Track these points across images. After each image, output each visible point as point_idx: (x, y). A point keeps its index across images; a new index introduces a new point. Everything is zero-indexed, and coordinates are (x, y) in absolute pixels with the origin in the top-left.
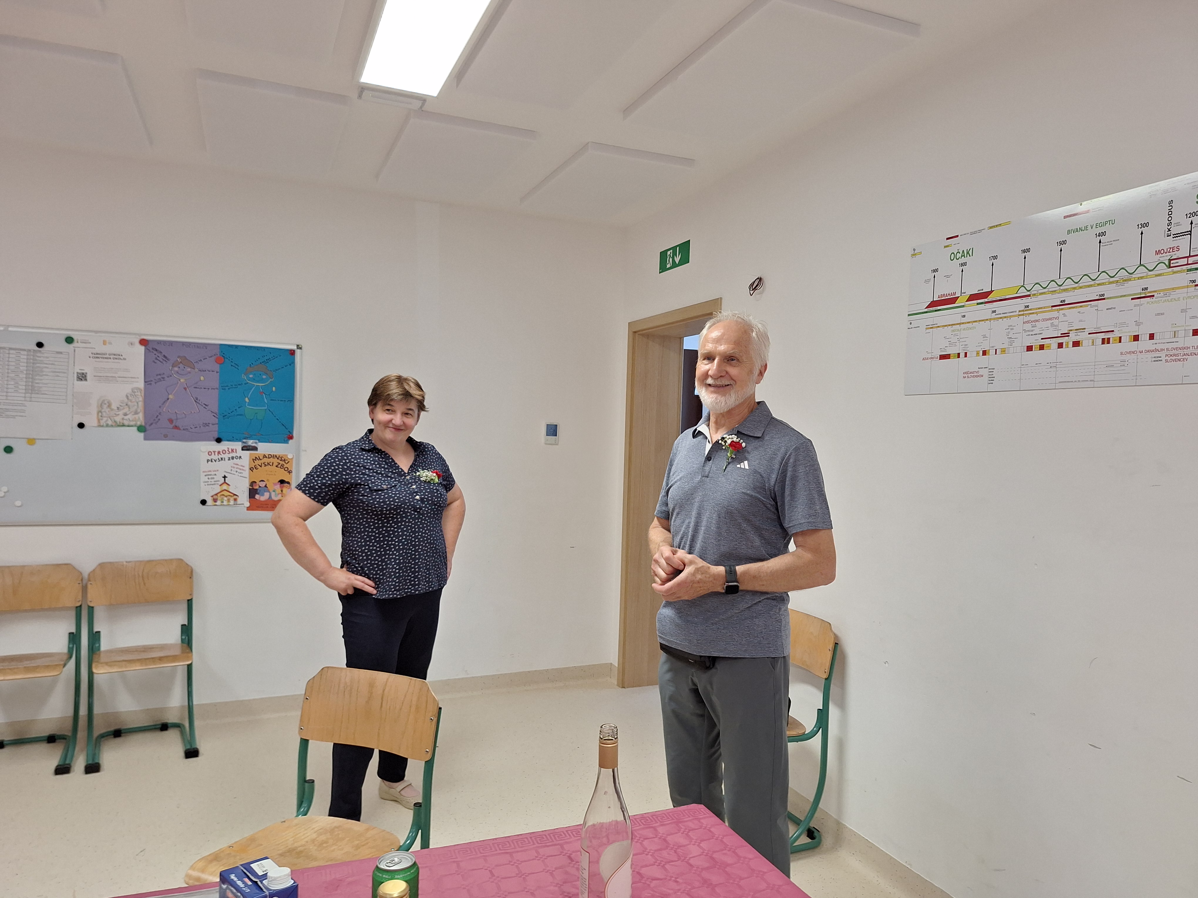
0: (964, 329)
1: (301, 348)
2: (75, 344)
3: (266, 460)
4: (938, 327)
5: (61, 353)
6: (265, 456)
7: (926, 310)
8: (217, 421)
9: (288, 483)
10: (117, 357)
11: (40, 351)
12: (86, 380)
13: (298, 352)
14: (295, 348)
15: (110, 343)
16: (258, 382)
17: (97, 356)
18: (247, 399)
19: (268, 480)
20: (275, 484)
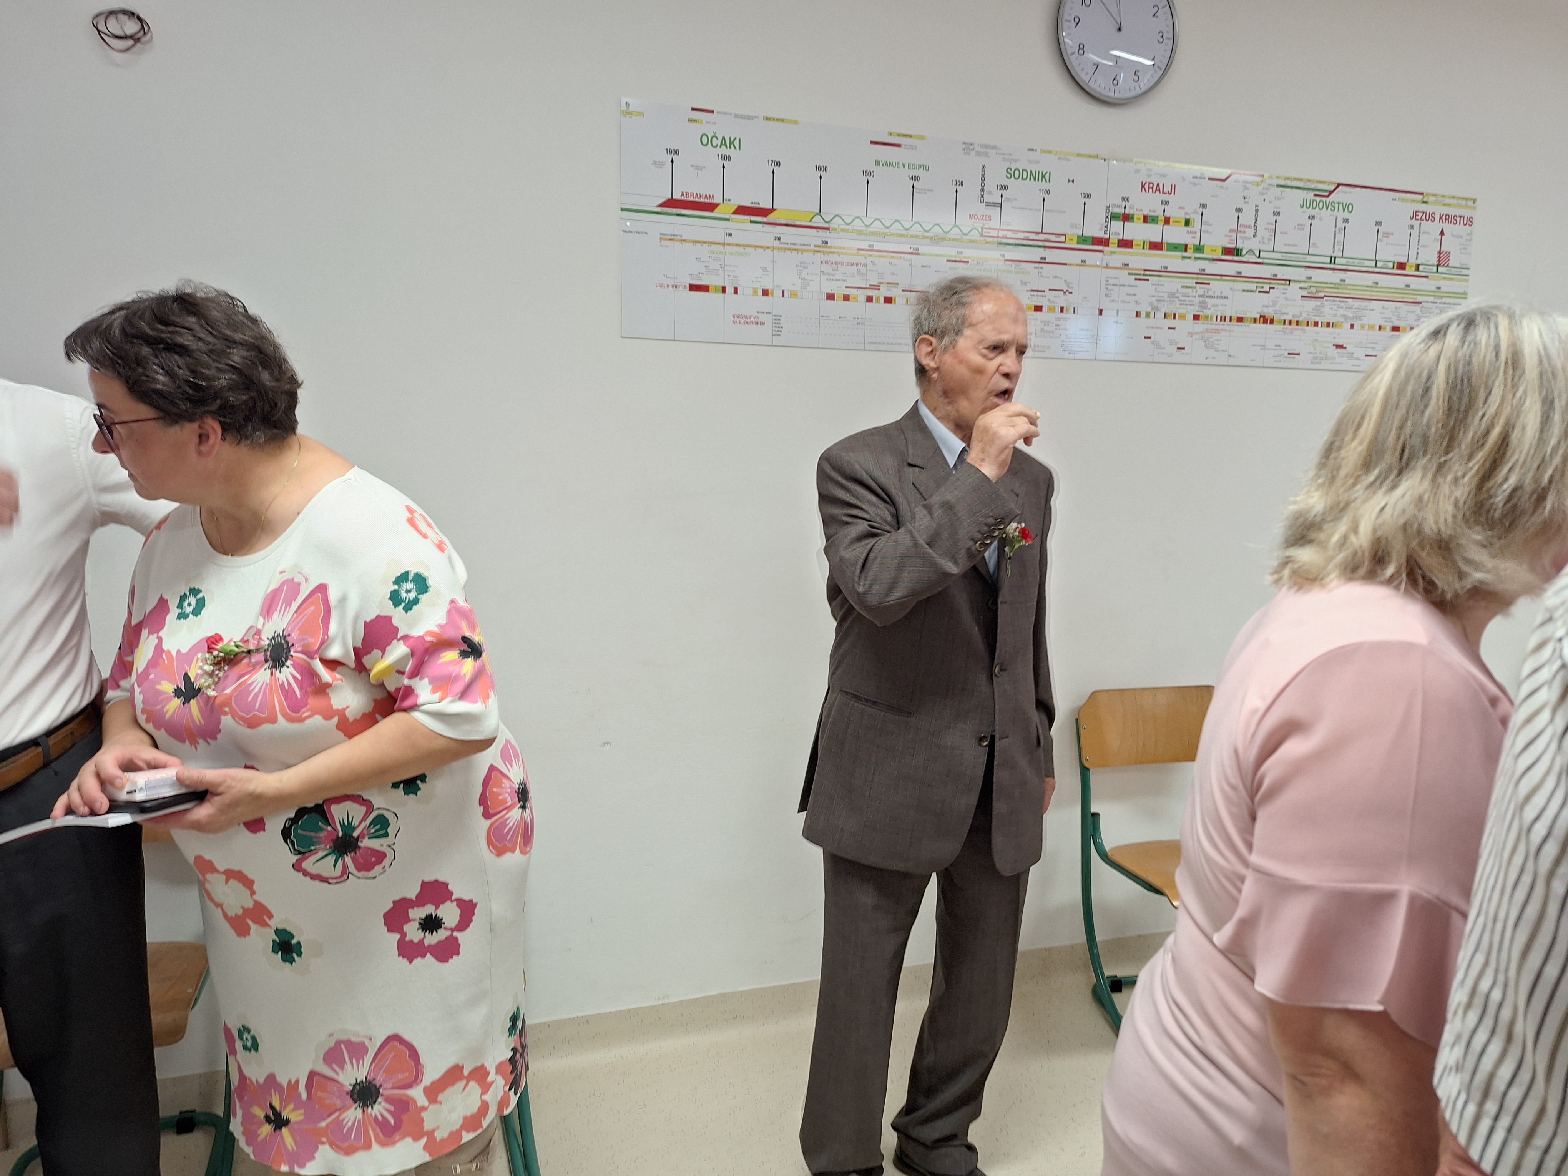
0: (730, 254)
4: (685, 241)
7: (659, 209)
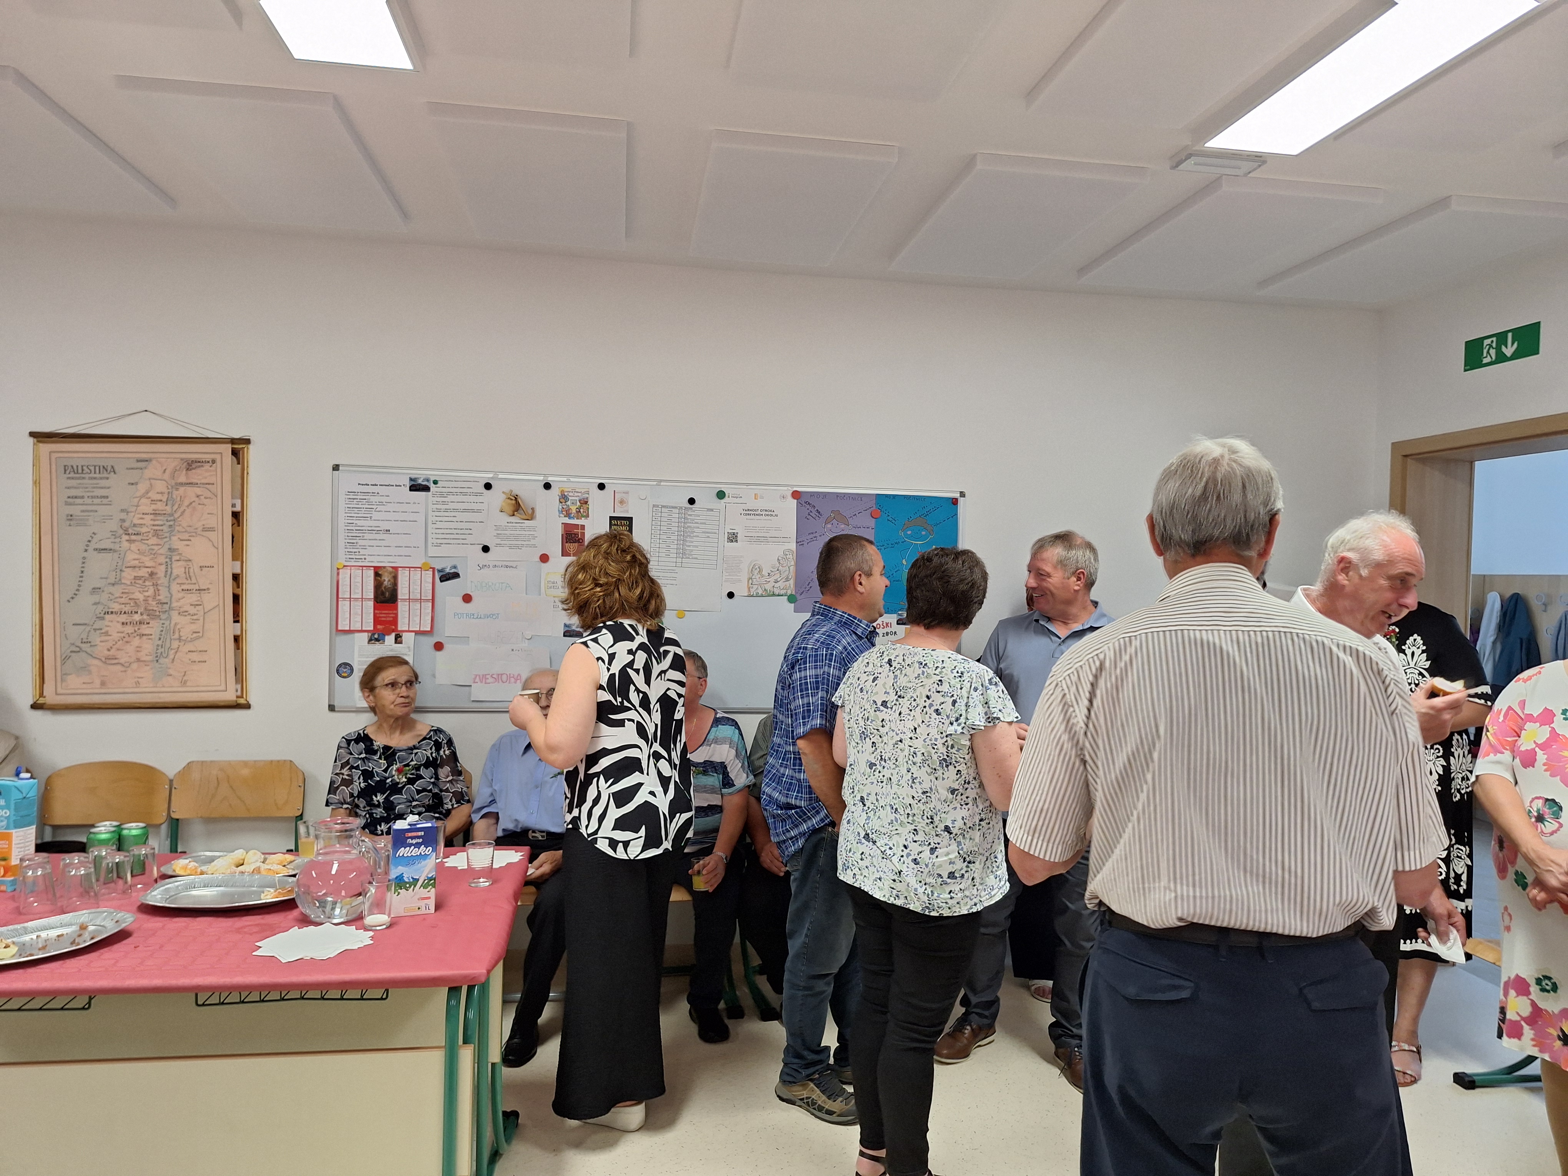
1: (964, 497)
2: (726, 500)
5: (712, 510)
10: (770, 513)
11: (692, 509)
12: (737, 541)
13: (961, 501)
14: (957, 495)
15: (762, 497)
16: (917, 540)
17: (748, 512)
18: (905, 562)
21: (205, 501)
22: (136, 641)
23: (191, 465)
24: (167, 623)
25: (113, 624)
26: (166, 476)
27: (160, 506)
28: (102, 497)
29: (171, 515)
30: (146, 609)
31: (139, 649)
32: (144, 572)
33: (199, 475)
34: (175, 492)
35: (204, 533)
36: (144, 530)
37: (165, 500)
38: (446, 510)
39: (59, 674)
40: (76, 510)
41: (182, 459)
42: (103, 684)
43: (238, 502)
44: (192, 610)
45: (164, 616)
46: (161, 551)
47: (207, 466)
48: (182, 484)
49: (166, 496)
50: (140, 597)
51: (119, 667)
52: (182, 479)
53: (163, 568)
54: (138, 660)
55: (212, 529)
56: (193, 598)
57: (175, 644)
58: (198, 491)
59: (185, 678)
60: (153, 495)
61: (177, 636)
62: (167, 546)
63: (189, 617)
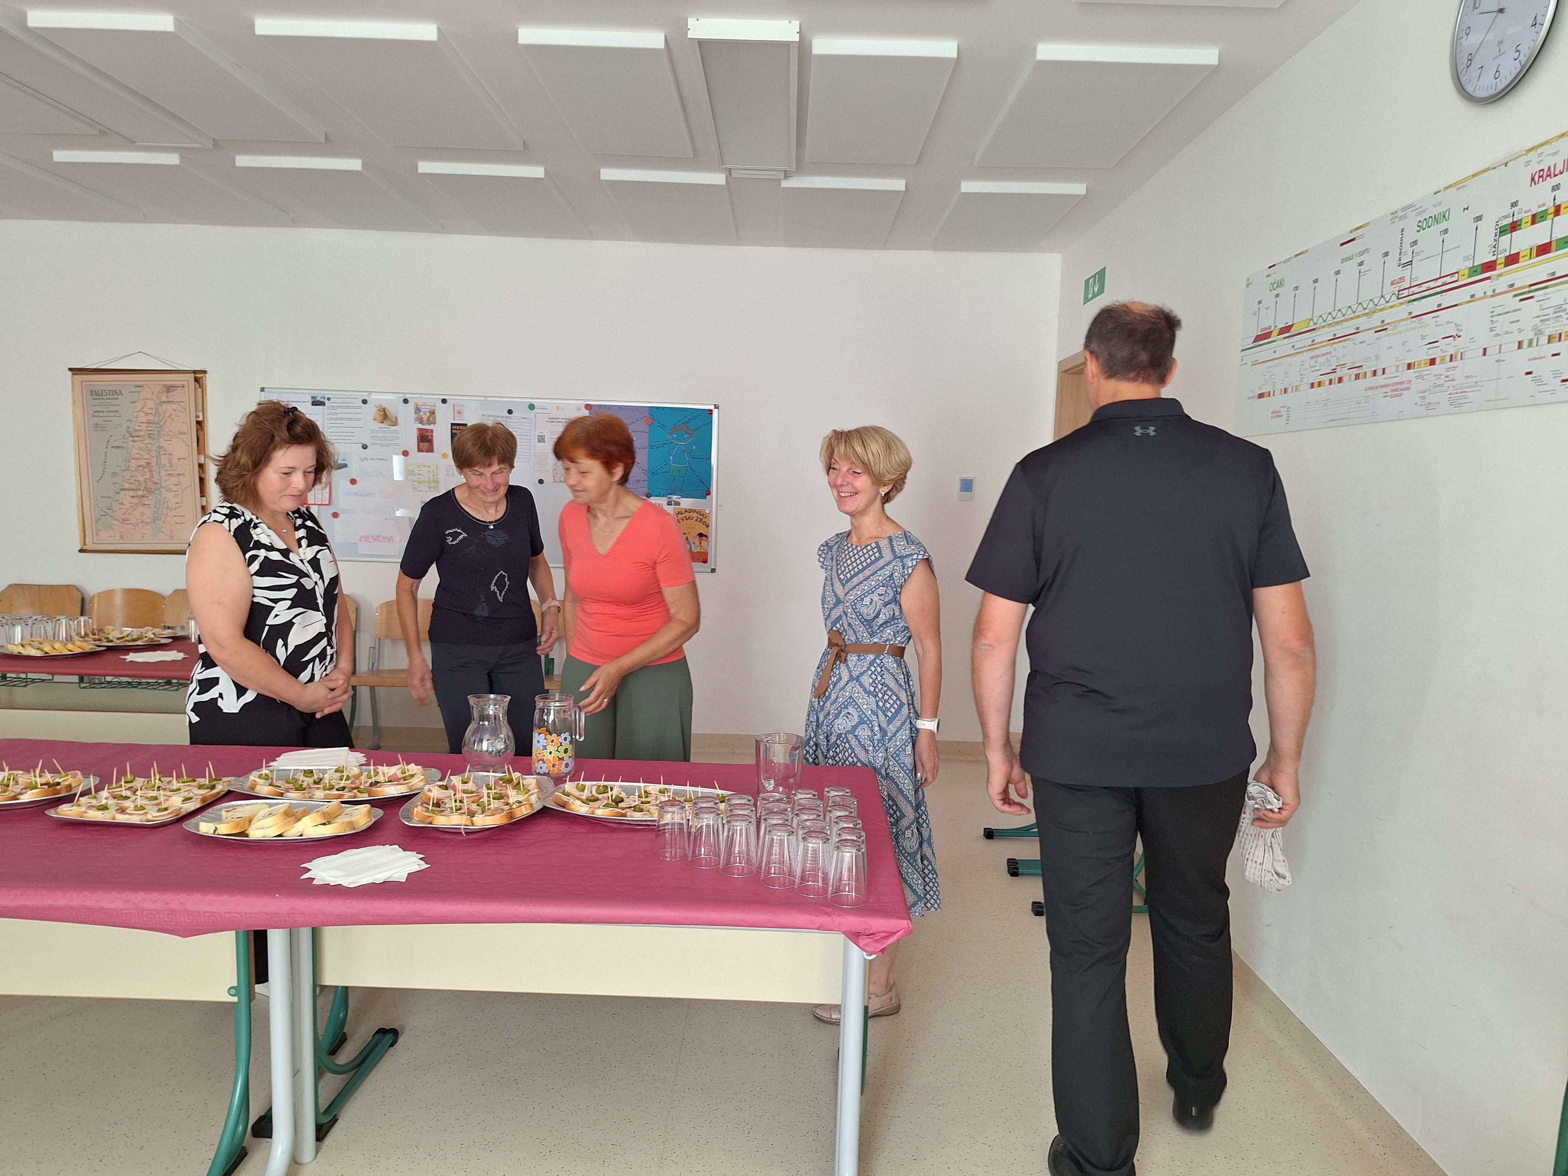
1: (718, 408)
2: (536, 410)
3: (687, 514)
5: (525, 418)
6: (686, 511)
8: (645, 477)
9: (706, 536)
11: (510, 417)
12: (544, 442)
13: (715, 412)
14: (712, 407)
15: (562, 409)
16: (680, 441)
17: (552, 420)
18: (671, 458)
19: (689, 533)
20: (694, 537)
21: (179, 414)
22: (141, 509)
23: (169, 389)
24: (159, 497)
25: (126, 498)
26: (154, 397)
27: (151, 417)
28: (115, 411)
29: (158, 423)
30: (145, 487)
31: (142, 514)
32: (143, 462)
33: (176, 395)
34: (160, 408)
35: (180, 436)
36: (142, 433)
37: (153, 413)
38: (337, 419)
39: (94, 531)
40: (99, 420)
41: (163, 385)
42: (122, 537)
43: (201, 414)
44: (174, 488)
45: (157, 492)
46: (154, 448)
47: (179, 390)
48: (164, 402)
49: (154, 410)
50: (141, 478)
51: (130, 526)
52: (164, 399)
53: (155, 460)
54: (143, 522)
55: (184, 433)
56: (174, 480)
57: (165, 511)
58: (174, 406)
59: (173, 534)
60: (146, 410)
61: (166, 506)
62: (157, 445)
63: (172, 493)
